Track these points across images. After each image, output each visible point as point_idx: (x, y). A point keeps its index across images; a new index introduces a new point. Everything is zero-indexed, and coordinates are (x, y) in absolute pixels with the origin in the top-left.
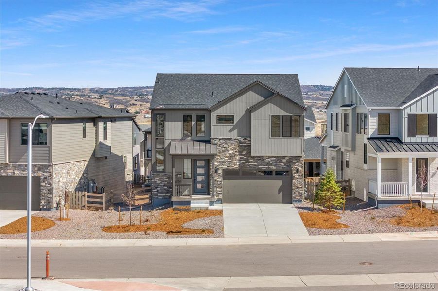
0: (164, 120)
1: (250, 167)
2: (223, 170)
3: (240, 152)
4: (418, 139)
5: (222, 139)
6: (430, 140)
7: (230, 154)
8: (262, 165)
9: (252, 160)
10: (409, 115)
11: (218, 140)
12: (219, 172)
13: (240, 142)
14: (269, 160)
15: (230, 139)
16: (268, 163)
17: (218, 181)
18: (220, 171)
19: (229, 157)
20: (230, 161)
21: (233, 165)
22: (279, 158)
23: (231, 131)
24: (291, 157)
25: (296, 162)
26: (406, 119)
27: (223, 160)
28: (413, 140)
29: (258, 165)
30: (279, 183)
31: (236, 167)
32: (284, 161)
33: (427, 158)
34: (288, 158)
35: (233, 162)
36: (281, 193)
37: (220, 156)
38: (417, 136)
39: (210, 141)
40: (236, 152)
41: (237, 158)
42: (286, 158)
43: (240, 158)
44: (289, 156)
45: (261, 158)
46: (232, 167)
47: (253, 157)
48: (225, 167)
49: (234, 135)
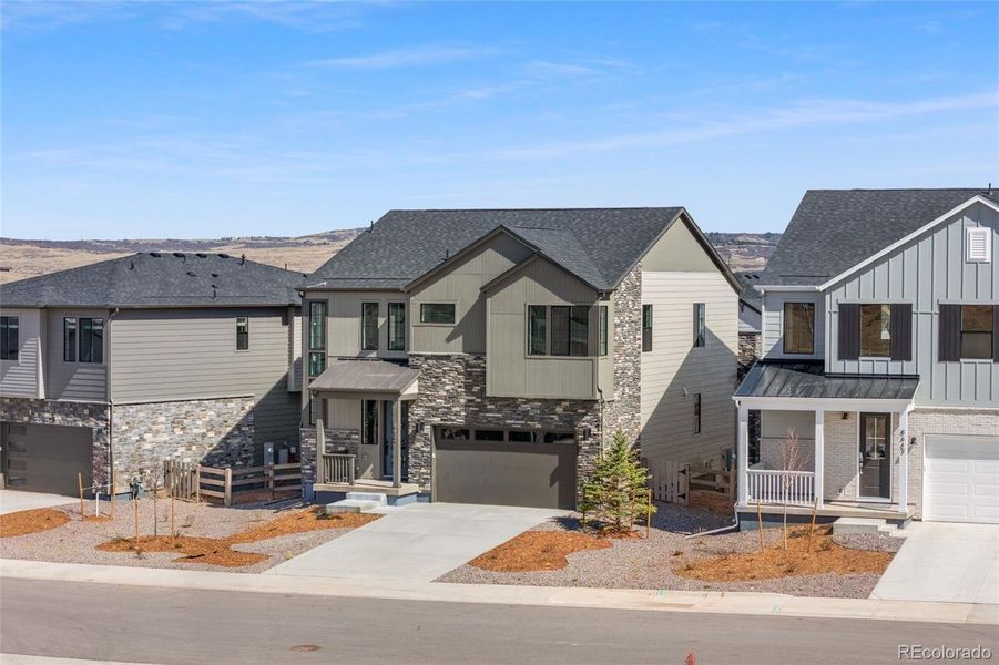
0: (326, 314)
1: (490, 422)
2: (435, 427)
3: (468, 388)
4: (865, 365)
5: (432, 357)
6: (895, 368)
7: (447, 391)
8: (511, 419)
9: (493, 407)
10: (842, 307)
11: (422, 359)
12: (425, 431)
13: (468, 365)
14: (528, 407)
15: (448, 358)
16: (525, 413)
17: (423, 452)
18: (427, 430)
19: (444, 398)
20: (448, 408)
21: (453, 417)
22: (549, 404)
23: (449, 340)
24: (575, 403)
25: (585, 414)
26: (835, 317)
27: (433, 404)
28: (851, 367)
29: (505, 418)
30: (551, 461)
31: (460, 421)
32: (559, 410)
33: (889, 414)
34: (567, 404)
35: (454, 409)
36: (557, 484)
37: (427, 396)
38: (860, 358)
39: (407, 361)
40: (460, 387)
41: (462, 401)
42: (564, 403)
43: (469, 401)
44: (571, 400)
45: (510, 403)
46: (453, 420)
47: (494, 400)
48: (437, 420)
49: (456, 348)
